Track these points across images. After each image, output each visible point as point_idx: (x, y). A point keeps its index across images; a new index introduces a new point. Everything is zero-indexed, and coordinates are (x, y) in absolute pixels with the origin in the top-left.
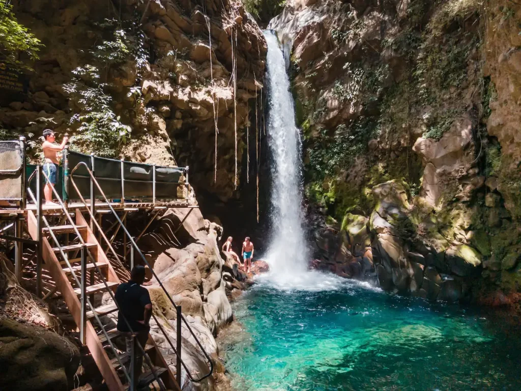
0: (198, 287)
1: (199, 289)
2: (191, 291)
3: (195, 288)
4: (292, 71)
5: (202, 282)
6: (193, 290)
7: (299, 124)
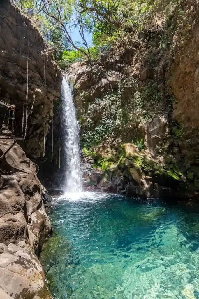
0: (22, 209)
1: (23, 211)
2: (14, 214)
3: (19, 210)
4: (75, 93)
5: (25, 204)
6: (17, 213)
7: (78, 119)
